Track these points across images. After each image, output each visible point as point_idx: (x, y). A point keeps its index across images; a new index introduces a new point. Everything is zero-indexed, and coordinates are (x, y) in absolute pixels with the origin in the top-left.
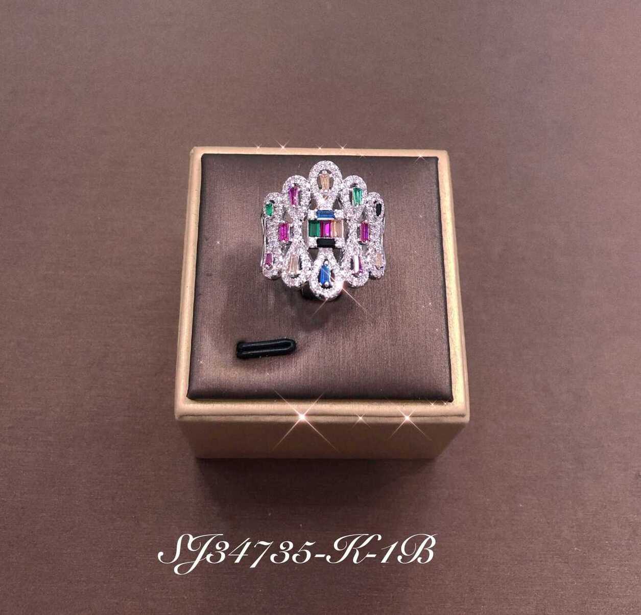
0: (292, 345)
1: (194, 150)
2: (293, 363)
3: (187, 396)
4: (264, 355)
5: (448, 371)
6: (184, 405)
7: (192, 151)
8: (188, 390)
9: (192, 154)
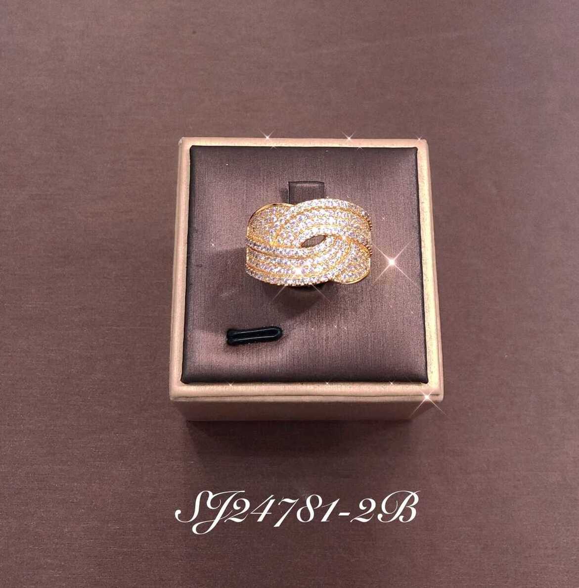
0: (279, 332)
1: (182, 140)
2: (280, 349)
3: (181, 380)
4: (252, 341)
5: (423, 355)
6: (179, 389)
7: (181, 140)
8: (182, 375)
9: (180, 144)
